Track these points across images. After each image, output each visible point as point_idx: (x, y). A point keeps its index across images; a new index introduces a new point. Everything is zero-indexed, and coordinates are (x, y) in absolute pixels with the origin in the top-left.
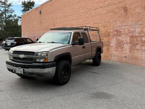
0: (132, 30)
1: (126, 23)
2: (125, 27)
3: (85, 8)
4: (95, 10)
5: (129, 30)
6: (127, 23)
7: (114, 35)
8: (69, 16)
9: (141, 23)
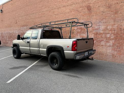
0: (96, 27)
3: (47, 7)
7: (78, 33)
8: (31, 14)
9: (105, 21)
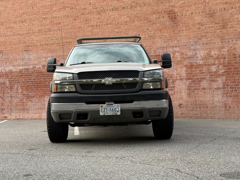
0: (190, 54)
1: (176, 42)
2: (175, 49)
4: (99, 13)
5: (182, 53)
6: (178, 41)
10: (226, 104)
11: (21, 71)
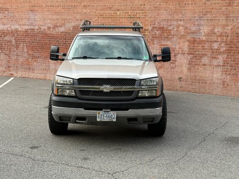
0: (194, 29)
1: (180, 15)
2: (180, 23)
5: (186, 28)
6: (183, 15)
7: (154, 37)
9: (210, 18)
10: (224, 82)
11: (26, 31)
